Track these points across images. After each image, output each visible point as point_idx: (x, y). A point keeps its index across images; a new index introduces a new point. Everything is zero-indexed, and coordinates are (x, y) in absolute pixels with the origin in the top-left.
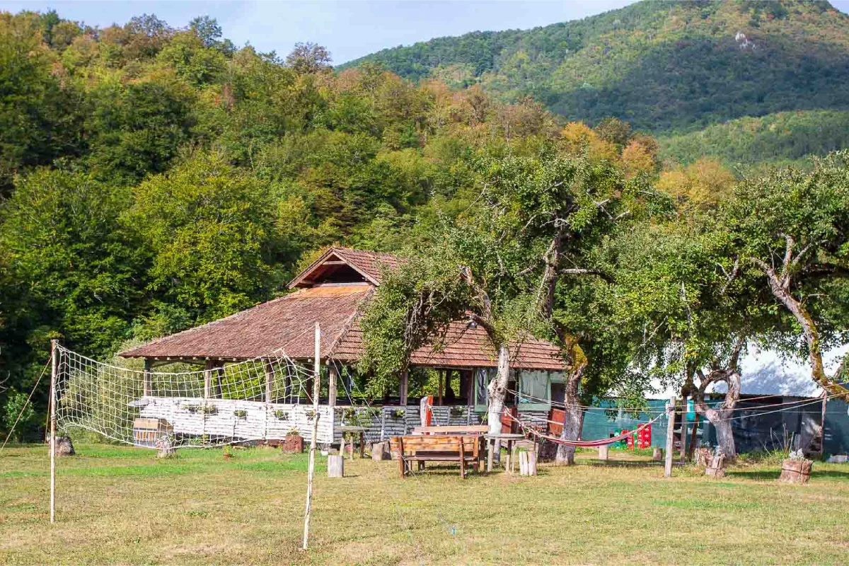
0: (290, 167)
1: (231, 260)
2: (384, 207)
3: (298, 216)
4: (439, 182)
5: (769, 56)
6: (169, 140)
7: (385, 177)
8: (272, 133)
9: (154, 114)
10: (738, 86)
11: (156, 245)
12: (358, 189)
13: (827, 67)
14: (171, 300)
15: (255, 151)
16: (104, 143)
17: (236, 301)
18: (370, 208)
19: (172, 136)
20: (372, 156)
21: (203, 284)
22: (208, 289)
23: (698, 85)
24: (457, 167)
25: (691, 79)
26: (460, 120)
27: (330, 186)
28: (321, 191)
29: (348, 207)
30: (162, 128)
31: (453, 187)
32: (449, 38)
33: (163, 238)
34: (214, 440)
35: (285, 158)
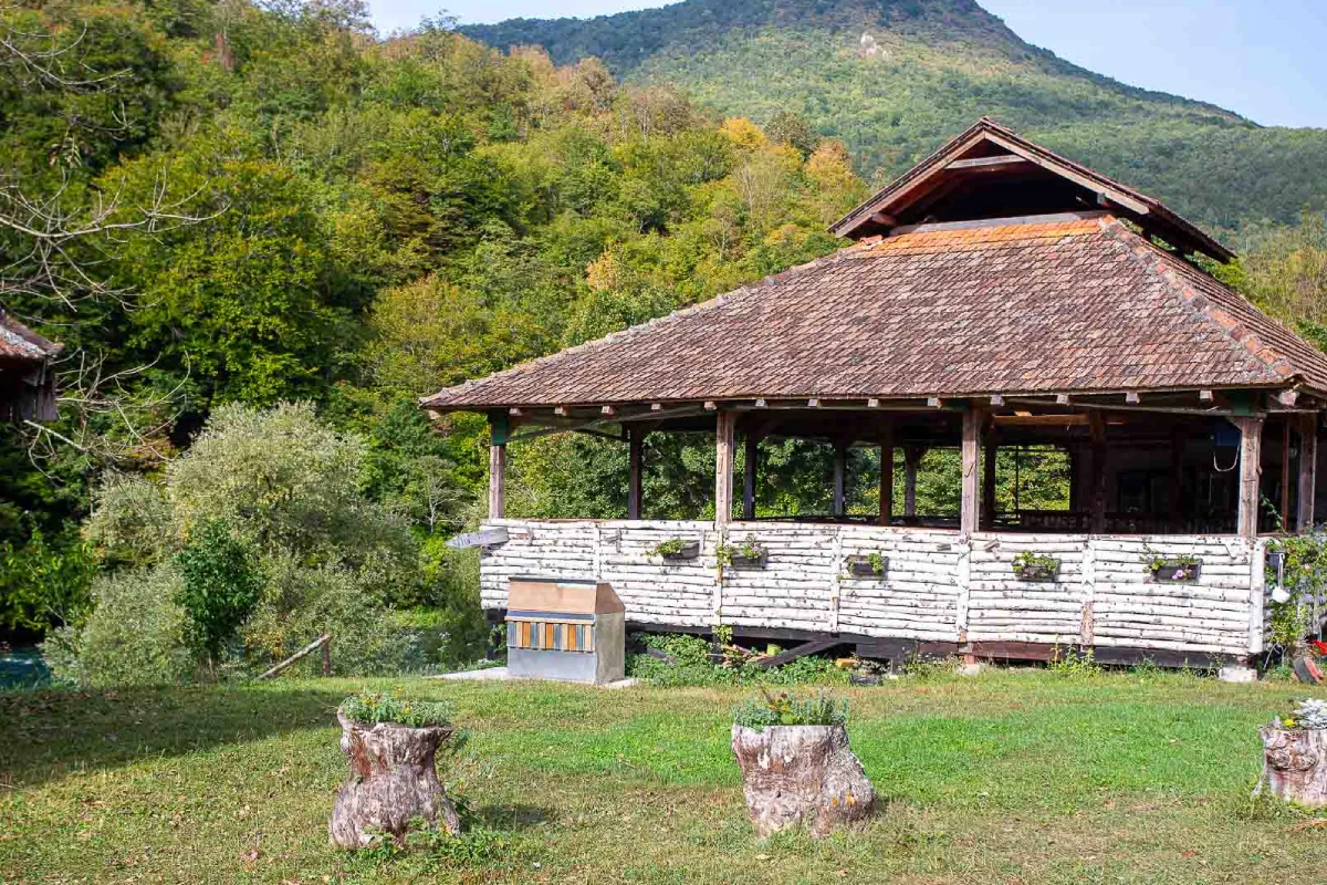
0: (340, 161)
1: (269, 299)
2: (493, 225)
3: (365, 234)
4: (568, 191)
5: (904, 66)
6: (144, 110)
7: (493, 180)
8: (307, 108)
9: (117, 67)
10: (866, 103)
11: (140, 272)
12: (453, 195)
13: (977, 82)
14: (173, 364)
15: (282, 135)
16: (30, 111)
17: (278, 366)
18: (472, 225)
19: (146, 102)
20: (469, 146)
21: (222, 339)
22: (231, 347)
23: (815, 102)
24: (590, 170)
25: (806, 92)
26: (574, 108)
27: (408, 190)
28: (394, 199)
29: (437, 225)
30: (132, 90)
31: (588, 199)
32: (481, 26)
33: (153, 262)
34: (750, 639)
35: (333, 145)
